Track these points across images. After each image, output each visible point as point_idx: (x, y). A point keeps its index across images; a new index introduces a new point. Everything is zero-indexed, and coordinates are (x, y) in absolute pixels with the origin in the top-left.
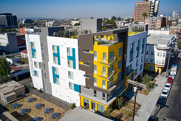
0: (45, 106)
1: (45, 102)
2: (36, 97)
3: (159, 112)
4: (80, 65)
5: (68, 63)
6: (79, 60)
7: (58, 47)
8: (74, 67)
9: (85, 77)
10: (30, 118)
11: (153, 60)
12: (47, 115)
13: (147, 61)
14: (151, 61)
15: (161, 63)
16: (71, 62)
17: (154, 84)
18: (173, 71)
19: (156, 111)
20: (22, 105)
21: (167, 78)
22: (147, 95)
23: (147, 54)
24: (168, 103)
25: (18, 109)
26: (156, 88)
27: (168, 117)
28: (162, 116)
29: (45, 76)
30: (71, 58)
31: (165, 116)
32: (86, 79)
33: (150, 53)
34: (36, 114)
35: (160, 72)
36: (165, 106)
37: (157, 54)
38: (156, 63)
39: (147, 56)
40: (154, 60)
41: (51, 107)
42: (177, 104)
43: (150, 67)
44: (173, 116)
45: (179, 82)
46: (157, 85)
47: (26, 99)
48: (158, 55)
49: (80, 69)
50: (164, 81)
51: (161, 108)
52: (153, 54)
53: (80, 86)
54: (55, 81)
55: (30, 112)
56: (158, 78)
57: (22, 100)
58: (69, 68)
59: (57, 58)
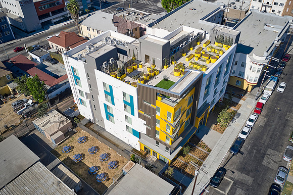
0: (99, 149)
1: (99, 143)
2: (87, 134)
3: (229, 162)
4: (139, 114)
5: (125, 107)
6: (139, 109)
7: (111, 87)
8: (133, 114)
9: (146, 126)
10: (86, 167)
11: (242, 74)
12: (104, 162)
13: (234, 73)
14: (240, 75)
15: (253, 81)
16: (129, 108)
17: (236, 112)
18: (268, 89)
19: (227, 159)
20: (73, 148)
21: (257, 102)
22: (222, 133)
23: (236, 64)
24: (245, 147)
25: (70, 154)
26: (237, 119)
27: (238, 170)
28: (232, 168)
29: (94, 107)
30: (128, 104)
31: (235, 167)
32: (147, 128)
33: (239, 64)
34: (91, 161)
35: (249, 90)
36: (239, 151)
37: (250, 67)
38: (245, 78)
39: (235, 67)
40: (244, 73)
41: (107, 151)
42: (255, 149)
43: (238, 81)
44: (244, 168)
45: (270, 109)
46: (239, 115)
47: (76, 138)
48: (251, 69)
49: (139, 117)
50: (250, 108)
51: (234, 155)
52: (243, 65)
53: (140, 133)
54: (108, 118)
55: (84, 158)
56: (244, 100)
57: (71, 139)
58: (125, 112)
59: (109, 97)
